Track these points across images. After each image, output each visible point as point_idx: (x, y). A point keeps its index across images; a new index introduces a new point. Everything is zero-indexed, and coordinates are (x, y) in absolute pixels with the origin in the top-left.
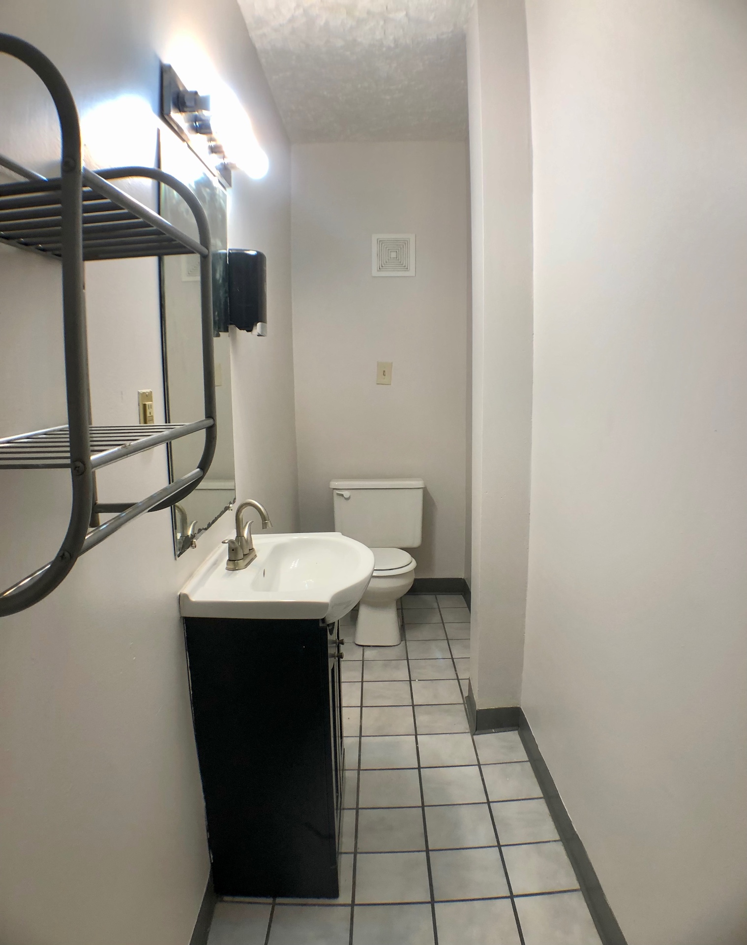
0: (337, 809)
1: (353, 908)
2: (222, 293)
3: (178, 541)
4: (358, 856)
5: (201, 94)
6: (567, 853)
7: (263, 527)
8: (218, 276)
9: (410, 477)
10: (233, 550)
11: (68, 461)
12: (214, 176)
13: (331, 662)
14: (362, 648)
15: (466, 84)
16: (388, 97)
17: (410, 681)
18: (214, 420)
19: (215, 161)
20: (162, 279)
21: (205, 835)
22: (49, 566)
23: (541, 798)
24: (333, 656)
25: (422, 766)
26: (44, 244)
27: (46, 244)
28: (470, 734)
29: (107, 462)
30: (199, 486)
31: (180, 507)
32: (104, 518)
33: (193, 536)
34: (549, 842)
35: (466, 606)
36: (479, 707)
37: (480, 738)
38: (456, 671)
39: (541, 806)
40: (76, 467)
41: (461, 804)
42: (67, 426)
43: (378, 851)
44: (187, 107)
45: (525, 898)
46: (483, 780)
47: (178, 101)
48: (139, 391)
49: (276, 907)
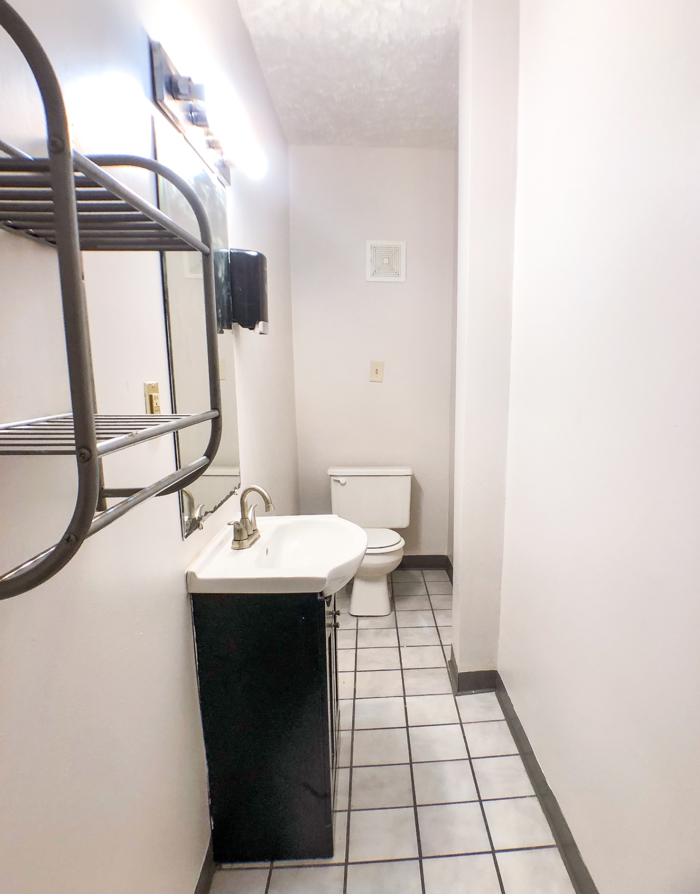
0: (333, 768)
1: (347, 867)
2: (224, 291)
3: (185, 523)
4: (352, 813)
5: (195, 81)
6: (542, 808)
7: (266, 510)
8: (220, 275)
9: (400, 465)
10: (238, 531)
11: (73, 448)
12: (213, 172)
13: (328, 631)
14: (356, 618)
15: (457, 88)
16: (382, 100)
17: (399, 647)
18: (220, 412)
19: (213, 157)
20: (164, 274)
21: (207, 802)
22: (54, 548)
23: (517, 755)
24: (330, 626)
25: (410, 725)
26: (35, 229)
27: (37, 229)
28: (452, 695)
29: (114, 449)
30: (206, 473)
31: (187, 492)
32: (110, 502)
33: (200, 519)
34: (525, 797)
35: (448, 579)
36: (460, 671)
37: (462, 699)
38: (440, 638)
39: (517, 763)
40: (82, 454)
41: (445, 761)
42: (72, 414)
43: (370, 808)
44: (181, 94)
45: (505, 853)
46: (465, 737)
47: (171, 86)
48: (145, 382)
49: (274, 871)
